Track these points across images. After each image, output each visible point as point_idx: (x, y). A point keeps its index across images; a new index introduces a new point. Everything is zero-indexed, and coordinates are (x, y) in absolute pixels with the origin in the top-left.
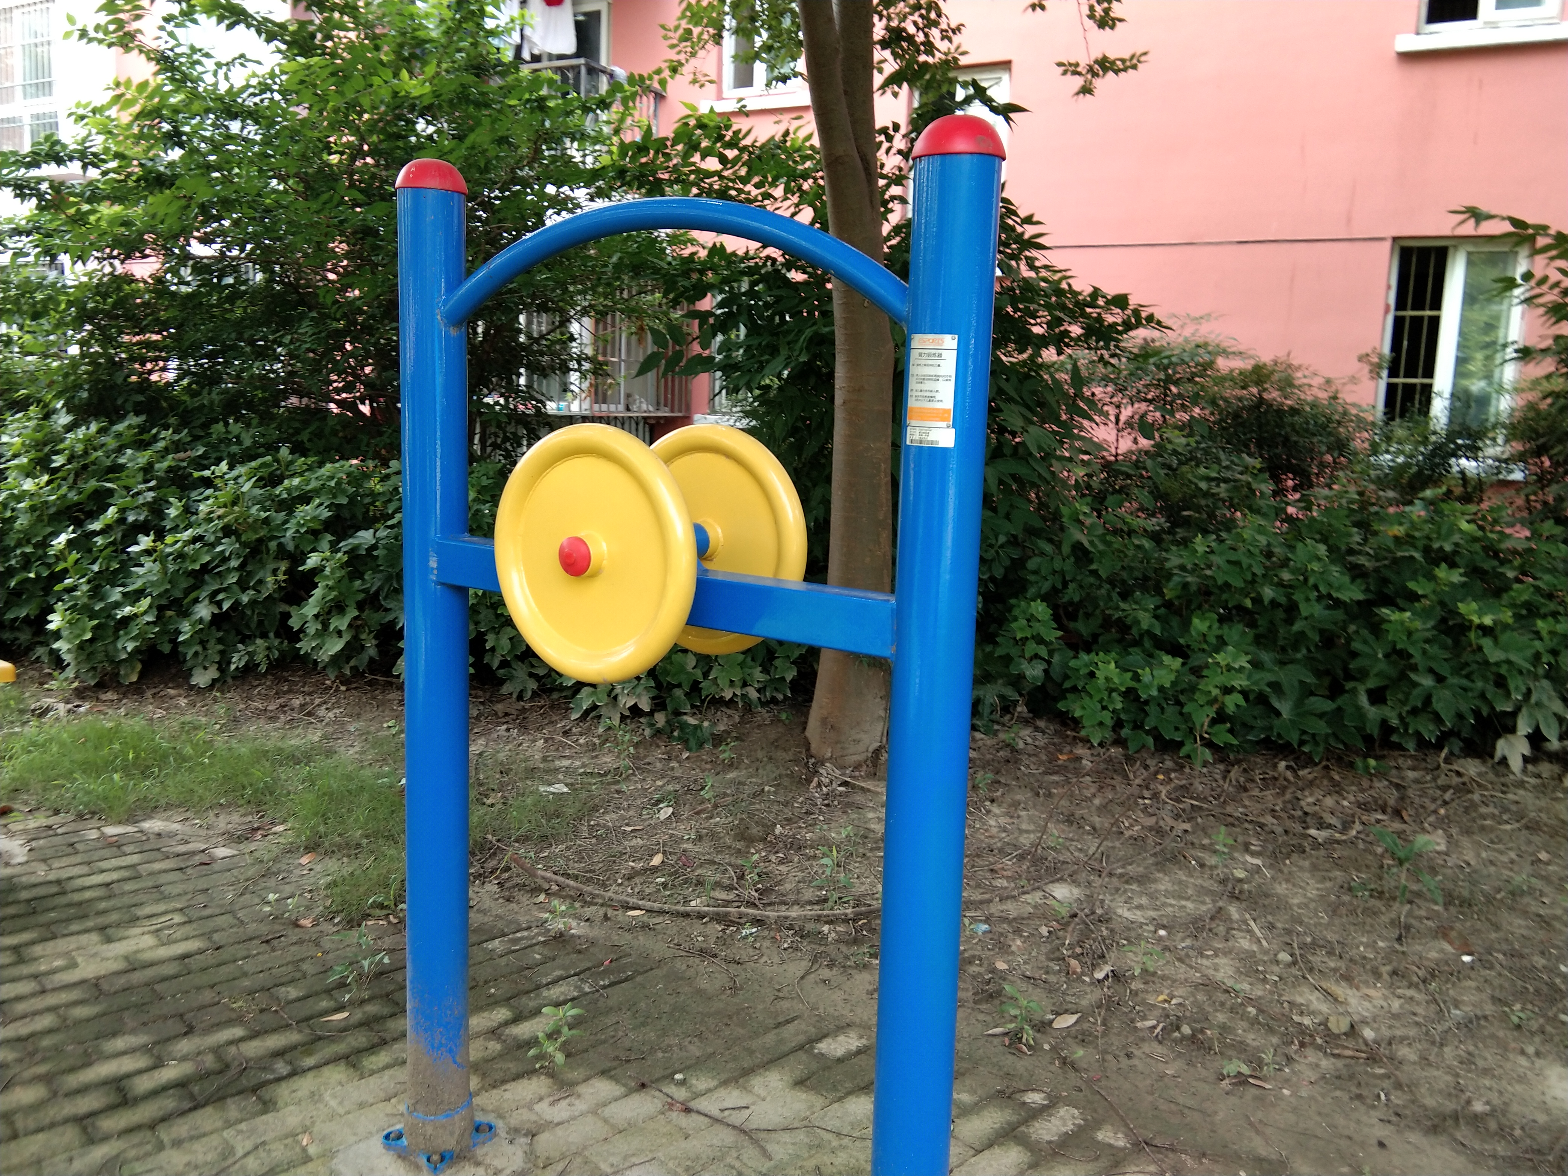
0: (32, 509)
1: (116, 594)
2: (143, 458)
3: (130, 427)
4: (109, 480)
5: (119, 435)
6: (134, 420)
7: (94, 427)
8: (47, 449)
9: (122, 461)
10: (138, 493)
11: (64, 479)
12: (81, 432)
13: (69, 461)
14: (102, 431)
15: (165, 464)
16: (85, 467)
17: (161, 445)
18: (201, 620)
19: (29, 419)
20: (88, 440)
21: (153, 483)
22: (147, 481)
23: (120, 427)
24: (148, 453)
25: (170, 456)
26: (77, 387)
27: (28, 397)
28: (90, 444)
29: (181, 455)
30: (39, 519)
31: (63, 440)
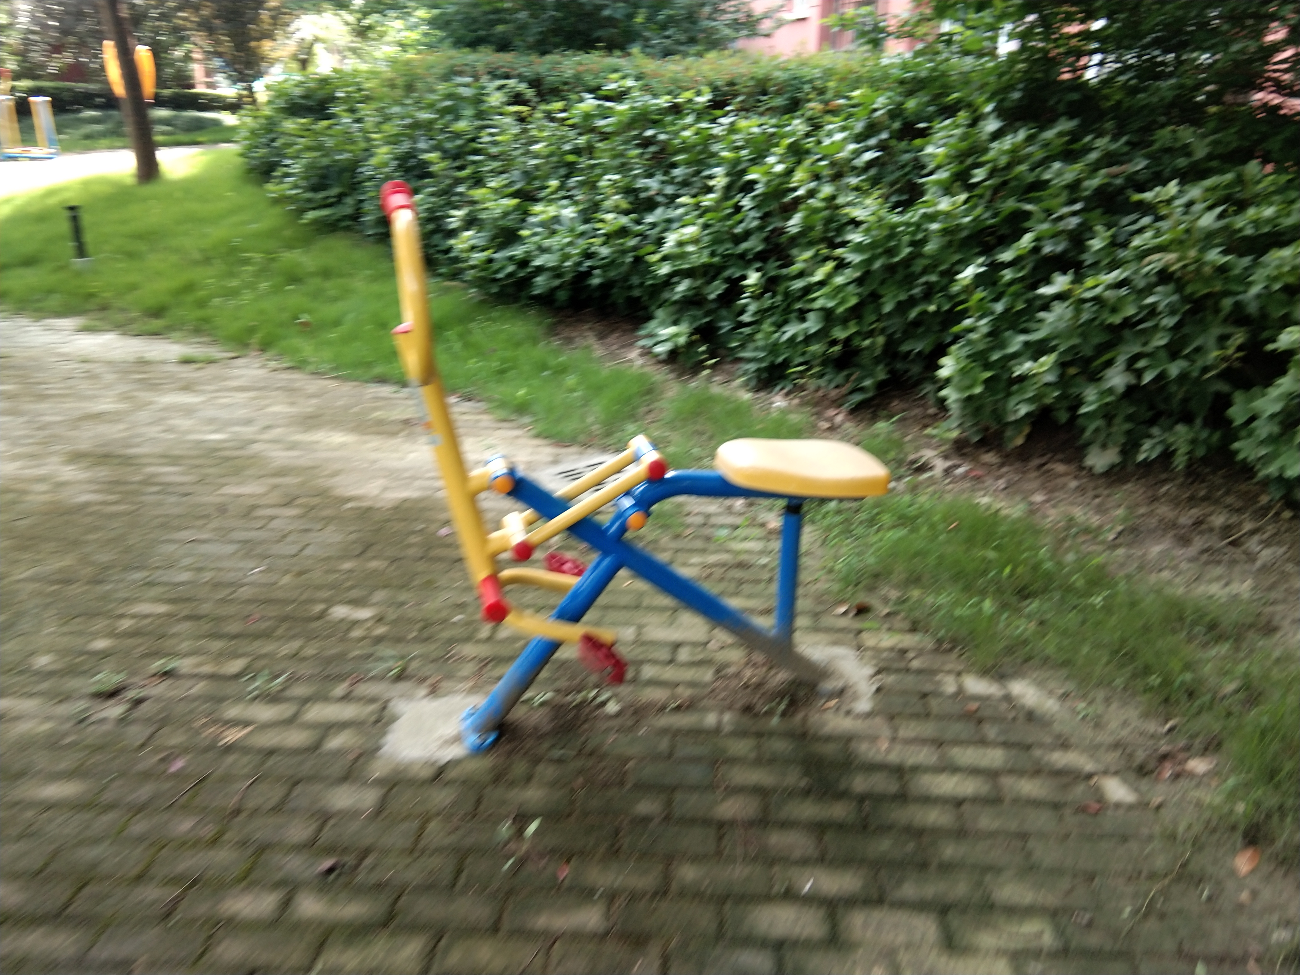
0: (945, 232)
1: (1017, 342)
2: (1071, 172)
3: (1060, 135)
4: (1029, 201)
5: (1046, 145)
6: (1065, 125)
7: (1022, 135)
8: (970, 161)
9: (1047, 176)
10: (1061, 218)
11: (981, 196)
12: (1007, 142)
13: (991, 175)
14: (1030, 139)
15: (1095, 182)
16: (1005, 183)
17: (1093, 156)
18: (1110, 391)
19: (957, 126)
20: (1014, 151)
21: (1078, 207)
22: (1072, 202)
23: (1049, 134)
24: (1078, 166)
25: (1103, 171)
26: (1010, 87)
27: (959, 101)
28: (1015, 157)
29: (1115, 169)
30: (950, 244)
31: (986, 150)
